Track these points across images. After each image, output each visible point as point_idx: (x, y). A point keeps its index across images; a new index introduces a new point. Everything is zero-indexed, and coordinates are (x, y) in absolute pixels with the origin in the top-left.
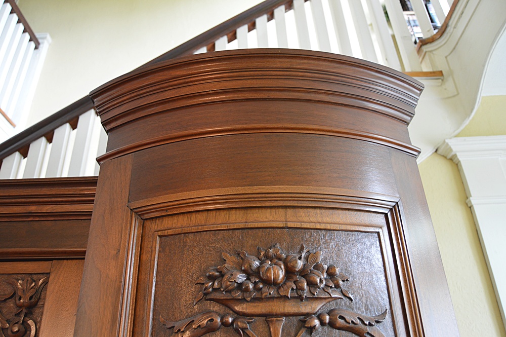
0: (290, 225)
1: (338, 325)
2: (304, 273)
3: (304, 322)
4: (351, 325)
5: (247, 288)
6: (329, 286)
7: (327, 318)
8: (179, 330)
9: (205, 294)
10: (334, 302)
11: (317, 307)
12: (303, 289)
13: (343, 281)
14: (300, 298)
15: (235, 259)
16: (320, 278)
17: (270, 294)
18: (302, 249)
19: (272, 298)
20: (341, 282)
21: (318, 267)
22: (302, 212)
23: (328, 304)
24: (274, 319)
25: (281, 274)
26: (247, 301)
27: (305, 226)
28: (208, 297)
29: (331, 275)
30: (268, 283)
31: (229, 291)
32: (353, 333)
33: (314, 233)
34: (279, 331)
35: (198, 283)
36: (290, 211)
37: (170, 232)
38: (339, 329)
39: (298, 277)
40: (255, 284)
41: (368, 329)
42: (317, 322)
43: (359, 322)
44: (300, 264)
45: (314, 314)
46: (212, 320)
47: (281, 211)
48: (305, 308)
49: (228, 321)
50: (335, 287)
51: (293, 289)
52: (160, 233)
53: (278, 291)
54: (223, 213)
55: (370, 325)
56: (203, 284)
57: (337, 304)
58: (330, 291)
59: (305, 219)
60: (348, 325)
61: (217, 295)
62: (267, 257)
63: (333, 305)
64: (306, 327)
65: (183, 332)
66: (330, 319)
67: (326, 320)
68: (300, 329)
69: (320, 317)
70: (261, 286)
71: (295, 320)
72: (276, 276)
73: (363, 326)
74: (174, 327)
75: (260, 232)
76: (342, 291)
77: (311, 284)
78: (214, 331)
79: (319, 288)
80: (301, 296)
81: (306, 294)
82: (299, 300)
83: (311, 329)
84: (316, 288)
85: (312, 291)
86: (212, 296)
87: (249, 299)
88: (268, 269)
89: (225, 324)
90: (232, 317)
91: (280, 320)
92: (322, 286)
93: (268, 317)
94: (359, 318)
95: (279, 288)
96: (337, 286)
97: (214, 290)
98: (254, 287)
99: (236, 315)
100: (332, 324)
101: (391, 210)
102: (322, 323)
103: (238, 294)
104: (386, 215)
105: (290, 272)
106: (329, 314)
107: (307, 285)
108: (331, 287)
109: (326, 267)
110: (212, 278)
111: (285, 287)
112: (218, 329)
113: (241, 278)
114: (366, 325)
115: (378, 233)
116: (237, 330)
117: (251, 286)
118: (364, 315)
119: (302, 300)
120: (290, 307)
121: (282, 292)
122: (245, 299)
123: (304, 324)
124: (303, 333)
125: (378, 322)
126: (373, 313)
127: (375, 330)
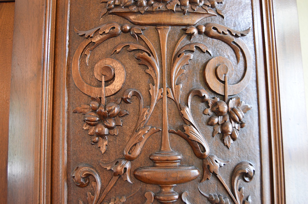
1: (211, 34)
3: (185, 30)
4: (221, 35)
5: (141, 3)
6: (206, 5)
7: (203, 29)
8: (89, 36)
9: (109, 10)
10: (210, 18)
11: (197, 20)
12: (185, 5)
13: (218, 3)
14: (183, 12)
17: (159, 8)
19: (160, 12)
20: (216, 3)
23: (205, 19)
24: (162, 27)
26: (142, 14)
28: (111, 12)
31: (127, 7)
32: (223, 41)
34: (165, 36)
35: (103, 2)
38: (212, 37)
40: (148, 1)
41: (235, 40)
42: (195, 31)
43: (227, 33)
45: (194, 25)
46: (114, 28)
48: (187, 20)
49: (126, 28)
50: (211, 7)
51: (177, 5)
53: (166, 6)
55: (236, 36)
56: (107, 2)
57: (212, 19)
58: (207, 8)
60: (219, 34)
61: (118, 10)
63: (209, 20)
64: (186, 34)
65: (92, 37)
66: (206, 29)
67: (202, 29)
68: (182, 35)
69: (198, 28)
70: (152, 2)
71: (179, 29)
73: (231, 36)
74: (84, 35)
76: (216, 11)
77: (193, 3)
78: (115, 37)
79: (198, 5)
80: (184, 10)
81: (188, 8)
82: (182, 14)
83: (190, 35)
84: (196, 6)
85: (193, 8)
86: (114, 11)
87: (143, 12)
89: (124, 31)
90: (129, 26)
91: (166, 28)
92: (201, 4)
93: (156, 25)
94: (228, 30)
95: (167, 4)
96: (213, 6)
97: (116, 6)
98: (147, 4)
99: (132, 25)
100: (207, 34)
102: (200, 32)
103: (134, 9)
106: (205, 25)
107: (190, 3)
108: (208, 6)
111: (172, 3)
112: (119, 35)
114: (233, 35)
116: (133, 36)
117: (144, 2)
118: (232, 28)
119: (184, 14)
120: (175, 19)
121: (169, 7)
122: (139, 12)
123: (185, 31)
124: (184, 39)
125: (242, 35)
126: (239, 29)
127: (240, 41)
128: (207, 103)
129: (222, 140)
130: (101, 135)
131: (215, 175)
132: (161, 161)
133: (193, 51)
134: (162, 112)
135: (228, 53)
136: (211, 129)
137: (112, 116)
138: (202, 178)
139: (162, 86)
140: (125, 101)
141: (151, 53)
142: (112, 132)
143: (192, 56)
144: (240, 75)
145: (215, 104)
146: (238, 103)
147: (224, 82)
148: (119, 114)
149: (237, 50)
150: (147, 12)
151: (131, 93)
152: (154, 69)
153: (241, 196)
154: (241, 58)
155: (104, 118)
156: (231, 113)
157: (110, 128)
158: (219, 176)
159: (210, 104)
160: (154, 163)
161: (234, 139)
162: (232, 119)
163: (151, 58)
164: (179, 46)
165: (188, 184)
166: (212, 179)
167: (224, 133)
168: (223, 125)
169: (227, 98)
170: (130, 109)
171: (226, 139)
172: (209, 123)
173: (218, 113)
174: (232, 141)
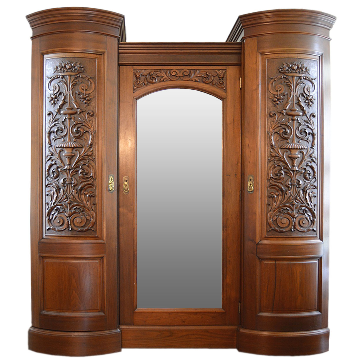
0: (298, 57)
2: (301, 68)
5: (289, 71)
7: (304, 78)
8: (274, 78)
9: (280, 72)
11: (303, 75)
14: (300, 73)
15: (286, 64)
16: (304, 69)
18: (300, 63)
19: (294, 73)
21: (304, 67)
22: (301, 55)
25: (296, 68)
27: (301, 58)
29: (306, 69)
30: (294, 70)
31: (285, 71)
32: (309, 81)
33: (303, 60)
34: (295, 79)
35: (278, 69)
36: (298, 54)
37: (270, 58)
38: (307, 80)
39: (300, 69)
40: (291, 70)
42: (302, 78)
43: (310, 79)
44: (300, 66)
46: (281, 77)
47: (296, 54)
48: (300, 75)
51: (298, 71)
52: (267, 58)
54: (283, 54)
59: (301, 56)
61: (282, 72)
62: (293, 64)
63: (306, 75)
69: (303, 77)
71: (298, 77)
72: (295, 68)
74: (272, 78)
75: (292, 59)
76: (308, 73)
77: (302, 70)
78: (282, 79)
81: (301, 72)
83: (301, 79)
88: (294, 67)
89: (284, 77)
91: (295, 77)
92: (304, 71)
93: (293, 76)
96: (307, 71)
97: (282, 71)
99: (286, 76)
100: (305, 79)
101: (321, 55)
102: (303, 78)
103: (287, 72)
104: (319, 57)
105: (298, 68)
109: (305, 67)
110: (281, 68)
113: (287, 68)
114: (312, 79)
115: (317, 61)
116: (286, 79)
117: (290, 70)
118: (311, 77)
120: (297, 75)
121: (296, 72)
122: (288, 73)
123: (300, 78)
124: (299, 80)
125: (314, 80)
126: (314, 78)
127: (313, 81)
128: (304, 97)
129: (308, 106)
130: (278, 104)
131: (306, 114)
132: (293, 110)
133: (301, 83)
134: (294, 98)
135: (311, 84)
136: (305, 103)
137: (281, 99)
138: (303, 115)
139: (294, 92)
140: (284, 96)
141: (291, 84)
142: (281, 103)
143: (301, 84)
144: (313, 90)
145: (307, 97)
146: (312, 97)
147: (309, 92)
148: (283, 99)
149: (312, 83)
150: (291, 73)
151: (286, 93)
152: (292, 88)
153: (312, 121)
154: (314, 86)
155: (278, 99)
156: (311, 100)
157: (280, 102)
158: (307, 115)
159: (305, 97)
160: (291, 110)
161: (311, 106)
162: (311, 101)
163: (291, 85)
164: (298, 82)
165: (299, 116)
166: (305, 117)
167: (309, 104)
168: (308, 103)
169: (310, 96)
170: (286, 97)
171: (309, 106)
172: (305, 102)
173: (307, 99)
174: (310, 107)
